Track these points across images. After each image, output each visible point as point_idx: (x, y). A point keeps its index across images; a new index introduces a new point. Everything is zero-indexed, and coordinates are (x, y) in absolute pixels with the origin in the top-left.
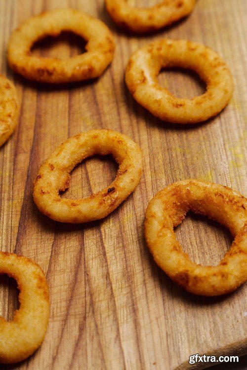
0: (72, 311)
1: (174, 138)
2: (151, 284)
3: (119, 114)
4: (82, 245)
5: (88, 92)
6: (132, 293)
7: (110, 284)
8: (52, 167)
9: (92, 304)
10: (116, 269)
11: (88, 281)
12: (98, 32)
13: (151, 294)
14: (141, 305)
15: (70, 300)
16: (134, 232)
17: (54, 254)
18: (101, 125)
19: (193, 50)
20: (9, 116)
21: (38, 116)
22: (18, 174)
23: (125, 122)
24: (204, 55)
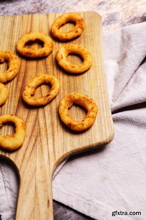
0: (33, 135)
1: (71, 78)
2: (59, 127)
3: (53, 69)
4: (38, 113)
5: (44, 61)
7: (46, 126)
8: (29, 87)
9: (40, 132)
10: (48, 122)
11: (39, 125)
12: (48, 40)
13: (59, 130)
14: (56, 134)
15: (33, 131)
17: (28, 116)
18: (47, 72)
19: (80, 48)
20: (16, 68)
21: (26, 69)
22: (18, 89)
23: (55, 72)
24: (83, 50)
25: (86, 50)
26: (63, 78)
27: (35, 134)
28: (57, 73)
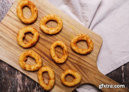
0: (78, 69)
3: (49, 38)
4: (69, 60)
5: (40, 39)
6: (82, 60)
7: (78, 61)
8: (54, 57)
9: (79, 66)
10: (77, 59)
11: (75, 64)
13: (84, 57)
15: (76, 68)
16: (73, 52)
17: (67, 65)
19: (48, 18)
20: (38, 56)
21: (39, 50)
22: (49, 61)
23: (52, 38)
24: (51, 17)
25: (52, 16)
26: (58, 37)
27: (79, 68)
28: (53, 38)
